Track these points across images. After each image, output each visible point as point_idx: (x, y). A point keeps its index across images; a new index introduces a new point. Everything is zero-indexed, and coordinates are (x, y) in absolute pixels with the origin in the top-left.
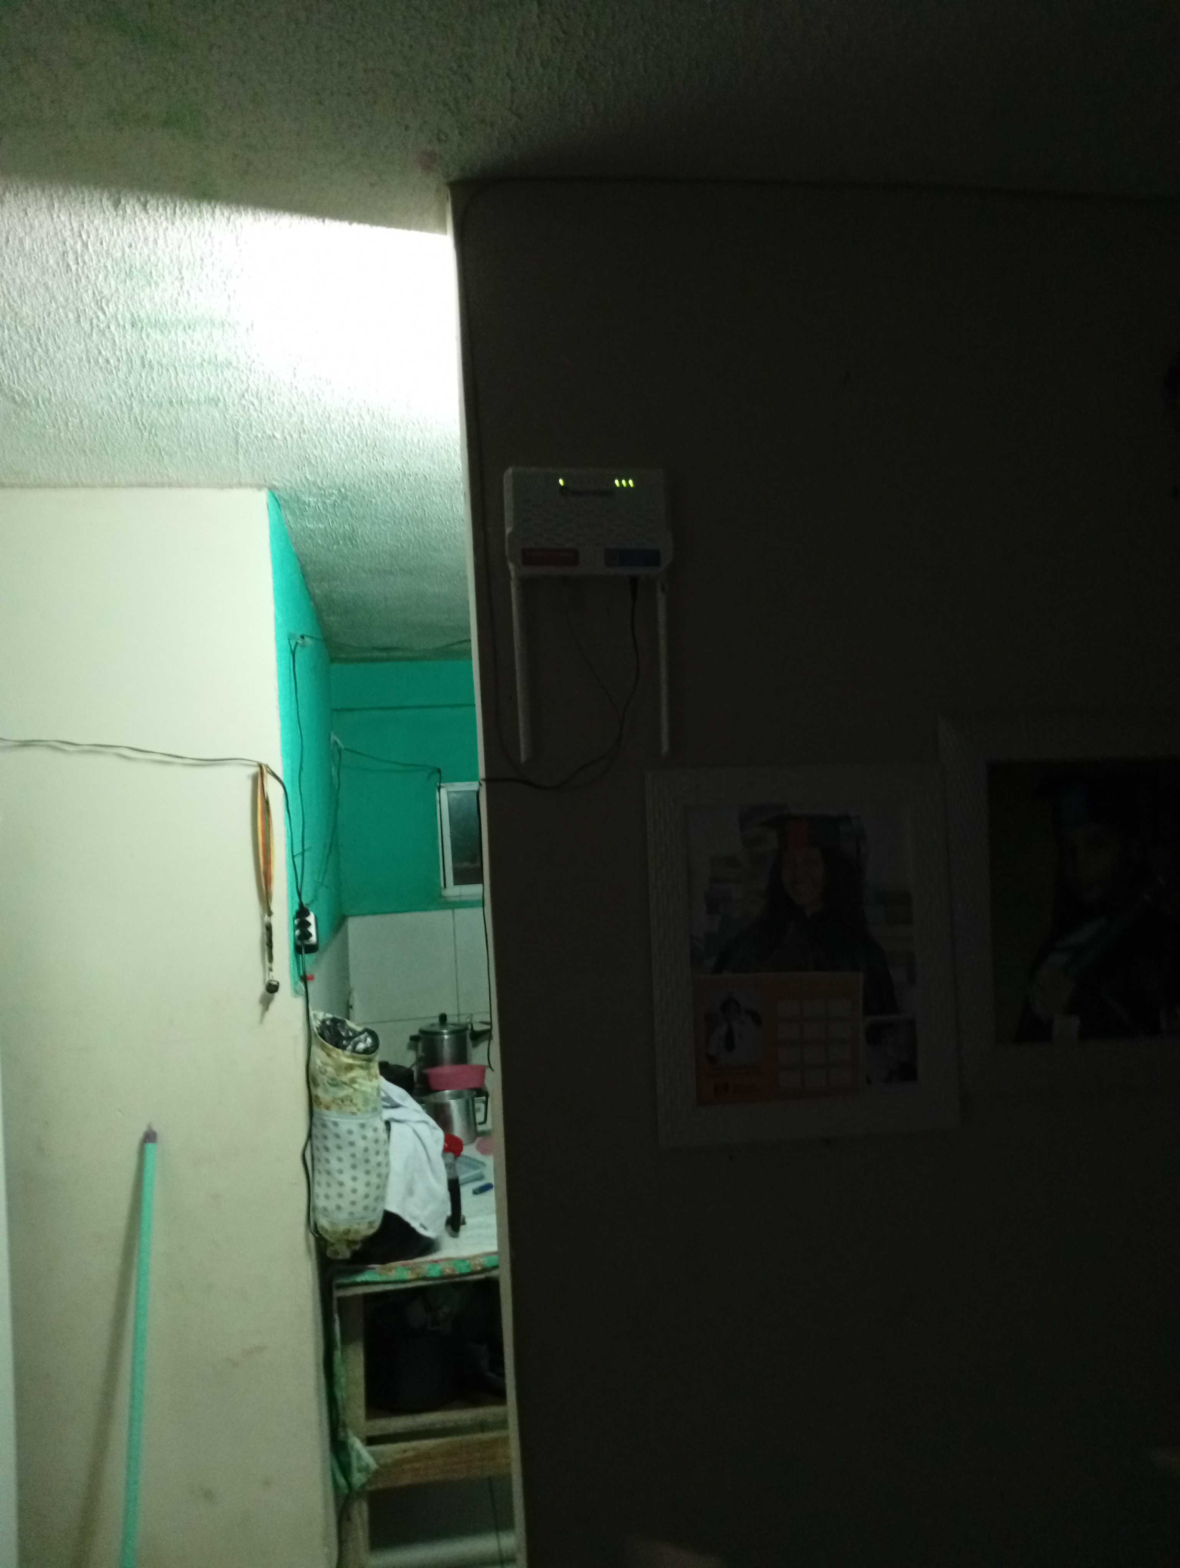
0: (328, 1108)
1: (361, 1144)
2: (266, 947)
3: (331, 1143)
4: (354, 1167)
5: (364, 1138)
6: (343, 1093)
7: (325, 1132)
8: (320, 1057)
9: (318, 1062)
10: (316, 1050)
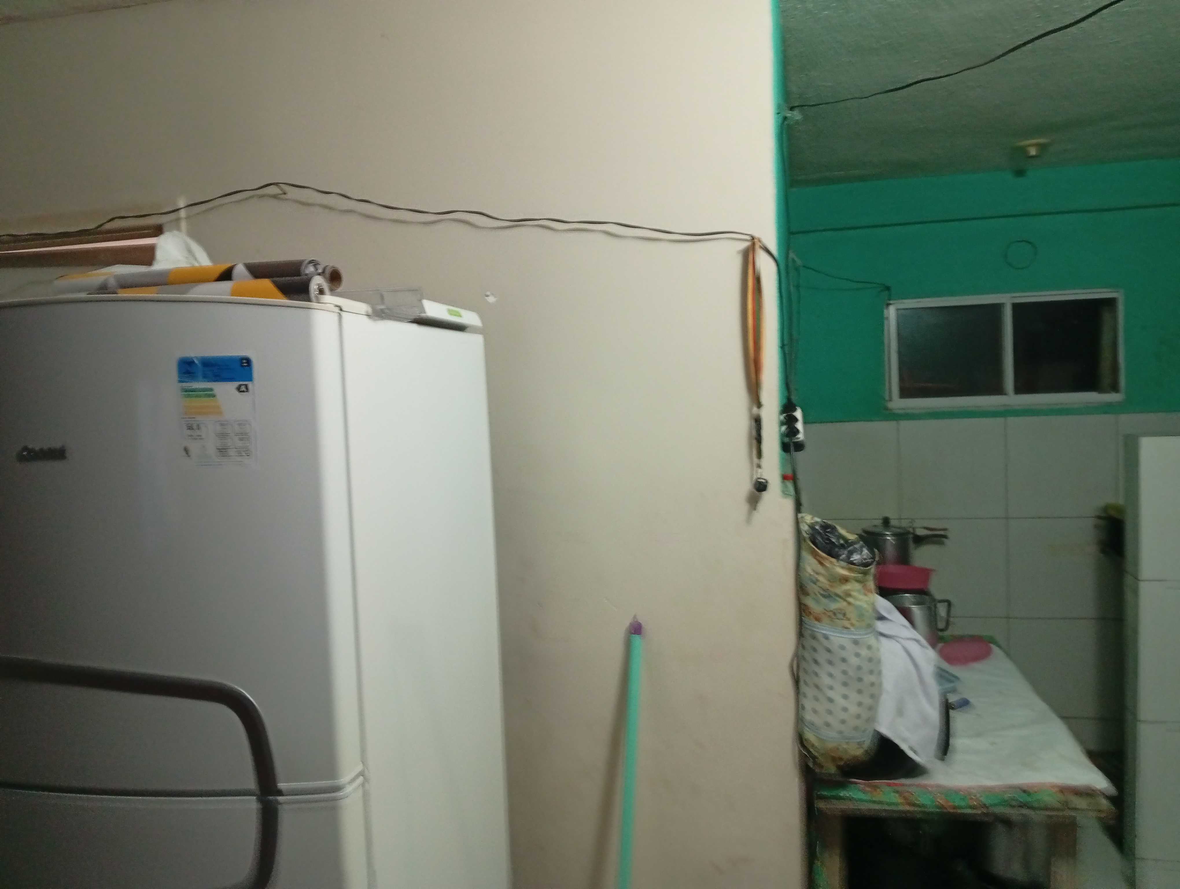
0: (818, 619)
1: (854, 661)
2: (754, 442)
3: (822, 656)
4: (845, 684)
5: (857, 655)
6: (834, 606)
7: (814, 643)
8: (810, 564)
9: (809, 570)
10: (806, 555)
